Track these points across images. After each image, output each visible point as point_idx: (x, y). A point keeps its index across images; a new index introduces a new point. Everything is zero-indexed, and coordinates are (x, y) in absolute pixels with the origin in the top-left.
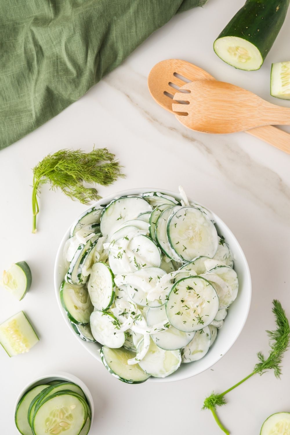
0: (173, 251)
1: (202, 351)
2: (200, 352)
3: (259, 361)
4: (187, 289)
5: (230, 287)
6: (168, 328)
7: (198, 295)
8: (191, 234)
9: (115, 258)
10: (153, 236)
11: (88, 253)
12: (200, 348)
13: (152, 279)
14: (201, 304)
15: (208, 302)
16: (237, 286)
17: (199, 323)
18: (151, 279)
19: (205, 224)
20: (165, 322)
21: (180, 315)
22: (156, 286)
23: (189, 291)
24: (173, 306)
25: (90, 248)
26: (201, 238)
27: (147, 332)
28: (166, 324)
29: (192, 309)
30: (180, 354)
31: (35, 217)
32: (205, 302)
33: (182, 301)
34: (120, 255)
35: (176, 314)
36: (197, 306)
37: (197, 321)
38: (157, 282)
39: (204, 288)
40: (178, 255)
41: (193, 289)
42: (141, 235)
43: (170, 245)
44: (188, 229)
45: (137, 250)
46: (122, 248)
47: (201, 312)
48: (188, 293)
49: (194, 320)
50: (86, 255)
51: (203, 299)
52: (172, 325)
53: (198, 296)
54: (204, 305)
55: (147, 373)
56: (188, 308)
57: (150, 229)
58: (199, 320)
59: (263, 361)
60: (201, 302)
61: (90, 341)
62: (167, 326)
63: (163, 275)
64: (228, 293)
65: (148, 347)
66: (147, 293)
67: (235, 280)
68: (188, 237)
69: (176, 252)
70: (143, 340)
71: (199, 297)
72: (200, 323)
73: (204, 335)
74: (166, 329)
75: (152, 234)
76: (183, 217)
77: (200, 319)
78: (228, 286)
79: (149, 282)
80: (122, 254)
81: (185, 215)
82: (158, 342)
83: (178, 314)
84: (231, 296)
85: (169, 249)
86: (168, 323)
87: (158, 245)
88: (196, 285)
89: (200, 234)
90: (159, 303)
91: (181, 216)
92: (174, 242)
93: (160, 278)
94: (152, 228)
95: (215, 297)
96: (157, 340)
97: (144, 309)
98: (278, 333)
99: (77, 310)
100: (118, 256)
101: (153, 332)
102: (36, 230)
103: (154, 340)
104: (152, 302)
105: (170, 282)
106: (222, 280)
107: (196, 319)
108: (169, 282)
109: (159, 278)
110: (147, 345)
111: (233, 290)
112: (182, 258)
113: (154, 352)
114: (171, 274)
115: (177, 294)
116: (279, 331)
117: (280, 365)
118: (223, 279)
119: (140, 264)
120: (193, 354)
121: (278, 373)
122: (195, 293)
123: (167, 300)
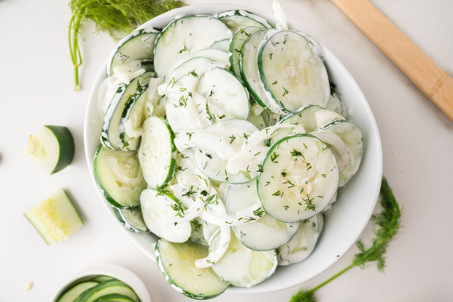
0: (268, 95)
1: (305, 249)
2: (303, 250)
3: (358, 251)
4: (291, 154)
5: (351, 154)
6: (261, 216)
7: (308, 164)
8: (294, 73)
9: (176, 106)
10: (237, 70)
11: (134, 101)
12: (303, 244)
13: (234, 138)
14: (312, 179)
15: (323, 175)
16: (360, 153)
17: (308, 208)
18: (232, 139)
19: (311, 61)
20: (255, 208)
21: (279, 197)
22: (241, 149)
23: (295, 157)
24: (269, 182)
25: (137, 94)
26: (307, 80)
27: (226, 222)
28: (257, 210)
29: (298, 187)
30: (275, 255)
31: (77, 69)
32: (318, 177)
33: (284, 174)
34: (184, 100)
35: (273, 195)
36: (306, 183)
37: (305, 205)
38: (242, 144)
39: (318, 154)
40: (276, 101)
41: (301, 154)
42: (217, 69)
43: (263, 85)
44: (288, 64)
45: (210, 94)
46: (186, 89)
47: (311, 192)
48: (293, 162)
49: (300, 204)
50: (131, 104)
51: (316, 171)
52: (266, 212)
53: (309, 166)
54: (316, 181)
55: (224, 280)
56: (292, 186)
57: (231, 59)
58: (308, 204)
59: (363, 250)
60: (313, 175)
61: (141, 232)
62: (259, 214)
63: (252, 132)
64: (348, 162)
65: (227, 245)
66: (226, 162)
67: (359, 143)
68: (290, 77)
69: (273, 96)
70: (220, 232)
71: (311, 167)
72: (310, 208)
73: (309, 224)
74: (257, 218)
75: (235, 67)
76: (281, 45)
77: (310, 202)
78: (349, 152)
79: (231, 143)
80: (187, 99)
81: (284, 43)
82: (245, 239)
83: (277, 194)
84: (351, 168)
85: (262, 92)
86: (260, 208)
87: (246, 85)
88: (306, 148)
89: (305, 74)
90: (246, 177)
91: (278, 43)
92: (270, 81)
93: (248, 137)
94: (234, 58)
95: (334, 168)
96: (242, 235)
97: (220, 186)
98: (382, 216)
99: (122, 187)
100: (181, 102)
101: (235, 222)
102: (79, 86)
103: (238, 235)
104: (234, 175)
105: (264, 144)
106: (343, 142)
107: (303, 203)
108: (261, 144)
109: (246, 137)
110: (226, 242)
111: (354, 158)
112: (283, 106)
113: (235, 251)
114: (267, 130)
115: (277, 162)
116: (384, 214)
117: (384, 255)
118: (344, 140)
119: (216, 116)
120: (293, 252)
121: (382, 265)
122: (304, 162)
123: (259, 173)
